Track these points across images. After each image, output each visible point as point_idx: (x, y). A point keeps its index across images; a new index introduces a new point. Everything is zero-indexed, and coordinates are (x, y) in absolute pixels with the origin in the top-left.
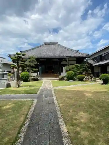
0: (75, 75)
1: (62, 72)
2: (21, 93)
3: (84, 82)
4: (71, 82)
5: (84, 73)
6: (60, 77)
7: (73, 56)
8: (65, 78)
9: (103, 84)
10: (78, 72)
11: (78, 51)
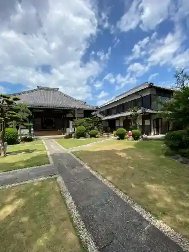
0: (87, 131)
1: (68, 127)
2: (19, 168)
3: (97, 138)
4: (82, 139)
5: (96, 128)
6: (67, 134)
7: (81, 107)
8: (73, 135)
9: (118, 139)
10: (90, 127)
11: (85, 102)
